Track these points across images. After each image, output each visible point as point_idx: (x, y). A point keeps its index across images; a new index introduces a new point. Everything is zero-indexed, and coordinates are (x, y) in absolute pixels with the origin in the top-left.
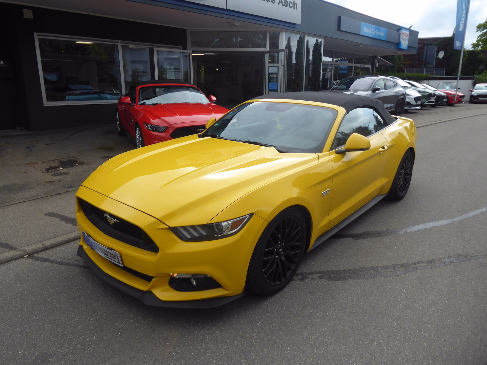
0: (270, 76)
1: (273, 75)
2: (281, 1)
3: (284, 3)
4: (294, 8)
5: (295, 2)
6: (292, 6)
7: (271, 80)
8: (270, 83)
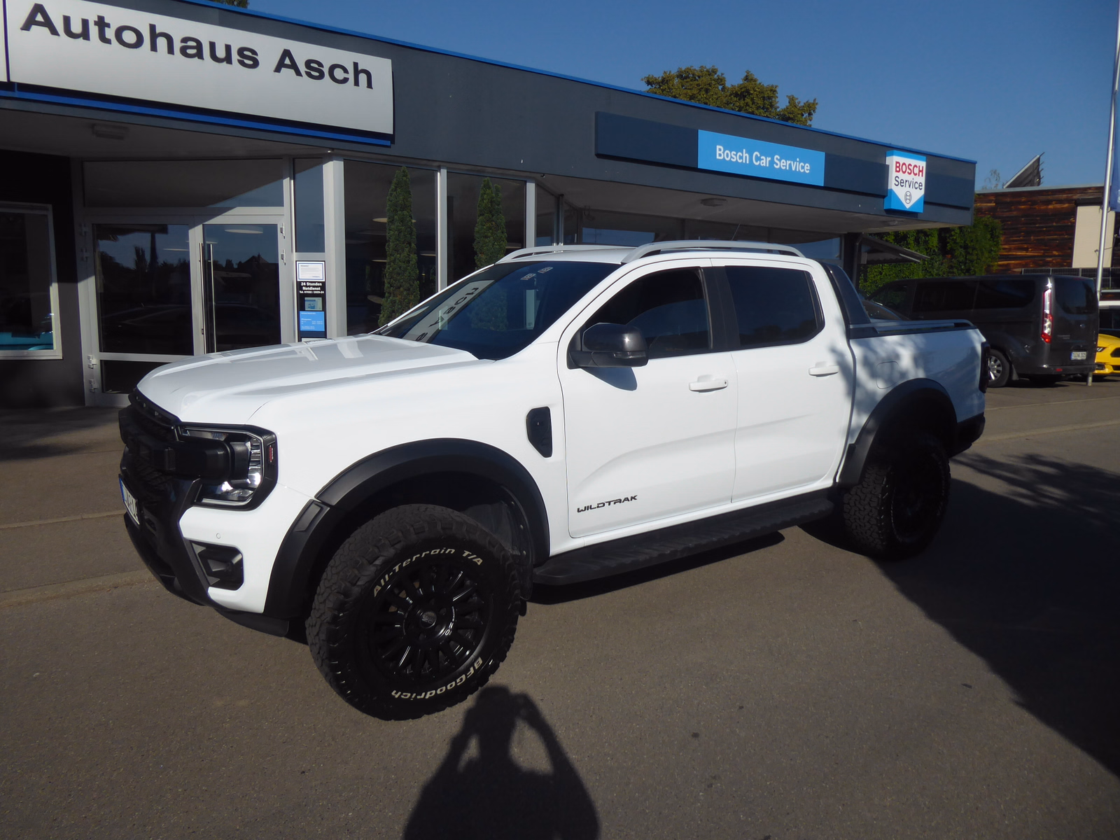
0: (302, 290)
1: (311, 288)
2: (287, 61)
3: (303, 69)
4: (357, 83)
5: (360, 69)
6: (345, 80)
7: (307, 303)
8: (304, 310)
